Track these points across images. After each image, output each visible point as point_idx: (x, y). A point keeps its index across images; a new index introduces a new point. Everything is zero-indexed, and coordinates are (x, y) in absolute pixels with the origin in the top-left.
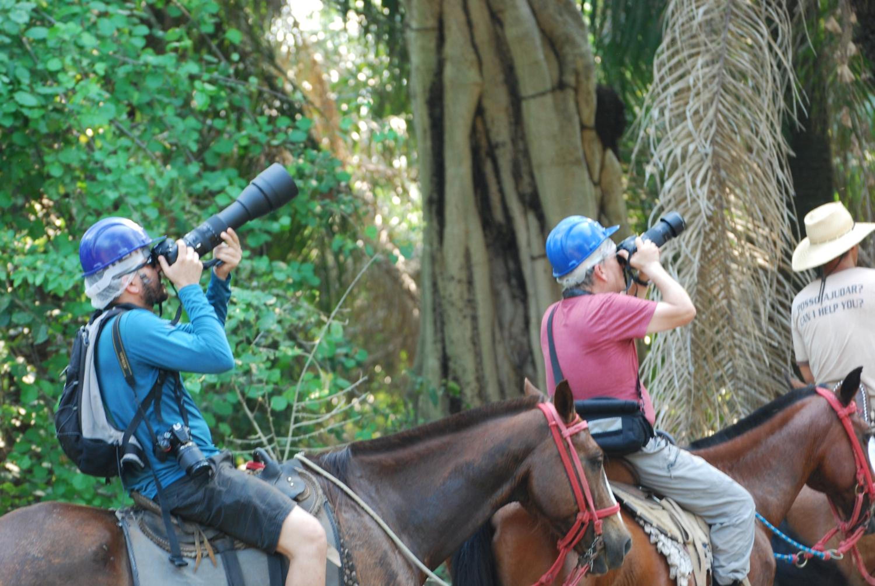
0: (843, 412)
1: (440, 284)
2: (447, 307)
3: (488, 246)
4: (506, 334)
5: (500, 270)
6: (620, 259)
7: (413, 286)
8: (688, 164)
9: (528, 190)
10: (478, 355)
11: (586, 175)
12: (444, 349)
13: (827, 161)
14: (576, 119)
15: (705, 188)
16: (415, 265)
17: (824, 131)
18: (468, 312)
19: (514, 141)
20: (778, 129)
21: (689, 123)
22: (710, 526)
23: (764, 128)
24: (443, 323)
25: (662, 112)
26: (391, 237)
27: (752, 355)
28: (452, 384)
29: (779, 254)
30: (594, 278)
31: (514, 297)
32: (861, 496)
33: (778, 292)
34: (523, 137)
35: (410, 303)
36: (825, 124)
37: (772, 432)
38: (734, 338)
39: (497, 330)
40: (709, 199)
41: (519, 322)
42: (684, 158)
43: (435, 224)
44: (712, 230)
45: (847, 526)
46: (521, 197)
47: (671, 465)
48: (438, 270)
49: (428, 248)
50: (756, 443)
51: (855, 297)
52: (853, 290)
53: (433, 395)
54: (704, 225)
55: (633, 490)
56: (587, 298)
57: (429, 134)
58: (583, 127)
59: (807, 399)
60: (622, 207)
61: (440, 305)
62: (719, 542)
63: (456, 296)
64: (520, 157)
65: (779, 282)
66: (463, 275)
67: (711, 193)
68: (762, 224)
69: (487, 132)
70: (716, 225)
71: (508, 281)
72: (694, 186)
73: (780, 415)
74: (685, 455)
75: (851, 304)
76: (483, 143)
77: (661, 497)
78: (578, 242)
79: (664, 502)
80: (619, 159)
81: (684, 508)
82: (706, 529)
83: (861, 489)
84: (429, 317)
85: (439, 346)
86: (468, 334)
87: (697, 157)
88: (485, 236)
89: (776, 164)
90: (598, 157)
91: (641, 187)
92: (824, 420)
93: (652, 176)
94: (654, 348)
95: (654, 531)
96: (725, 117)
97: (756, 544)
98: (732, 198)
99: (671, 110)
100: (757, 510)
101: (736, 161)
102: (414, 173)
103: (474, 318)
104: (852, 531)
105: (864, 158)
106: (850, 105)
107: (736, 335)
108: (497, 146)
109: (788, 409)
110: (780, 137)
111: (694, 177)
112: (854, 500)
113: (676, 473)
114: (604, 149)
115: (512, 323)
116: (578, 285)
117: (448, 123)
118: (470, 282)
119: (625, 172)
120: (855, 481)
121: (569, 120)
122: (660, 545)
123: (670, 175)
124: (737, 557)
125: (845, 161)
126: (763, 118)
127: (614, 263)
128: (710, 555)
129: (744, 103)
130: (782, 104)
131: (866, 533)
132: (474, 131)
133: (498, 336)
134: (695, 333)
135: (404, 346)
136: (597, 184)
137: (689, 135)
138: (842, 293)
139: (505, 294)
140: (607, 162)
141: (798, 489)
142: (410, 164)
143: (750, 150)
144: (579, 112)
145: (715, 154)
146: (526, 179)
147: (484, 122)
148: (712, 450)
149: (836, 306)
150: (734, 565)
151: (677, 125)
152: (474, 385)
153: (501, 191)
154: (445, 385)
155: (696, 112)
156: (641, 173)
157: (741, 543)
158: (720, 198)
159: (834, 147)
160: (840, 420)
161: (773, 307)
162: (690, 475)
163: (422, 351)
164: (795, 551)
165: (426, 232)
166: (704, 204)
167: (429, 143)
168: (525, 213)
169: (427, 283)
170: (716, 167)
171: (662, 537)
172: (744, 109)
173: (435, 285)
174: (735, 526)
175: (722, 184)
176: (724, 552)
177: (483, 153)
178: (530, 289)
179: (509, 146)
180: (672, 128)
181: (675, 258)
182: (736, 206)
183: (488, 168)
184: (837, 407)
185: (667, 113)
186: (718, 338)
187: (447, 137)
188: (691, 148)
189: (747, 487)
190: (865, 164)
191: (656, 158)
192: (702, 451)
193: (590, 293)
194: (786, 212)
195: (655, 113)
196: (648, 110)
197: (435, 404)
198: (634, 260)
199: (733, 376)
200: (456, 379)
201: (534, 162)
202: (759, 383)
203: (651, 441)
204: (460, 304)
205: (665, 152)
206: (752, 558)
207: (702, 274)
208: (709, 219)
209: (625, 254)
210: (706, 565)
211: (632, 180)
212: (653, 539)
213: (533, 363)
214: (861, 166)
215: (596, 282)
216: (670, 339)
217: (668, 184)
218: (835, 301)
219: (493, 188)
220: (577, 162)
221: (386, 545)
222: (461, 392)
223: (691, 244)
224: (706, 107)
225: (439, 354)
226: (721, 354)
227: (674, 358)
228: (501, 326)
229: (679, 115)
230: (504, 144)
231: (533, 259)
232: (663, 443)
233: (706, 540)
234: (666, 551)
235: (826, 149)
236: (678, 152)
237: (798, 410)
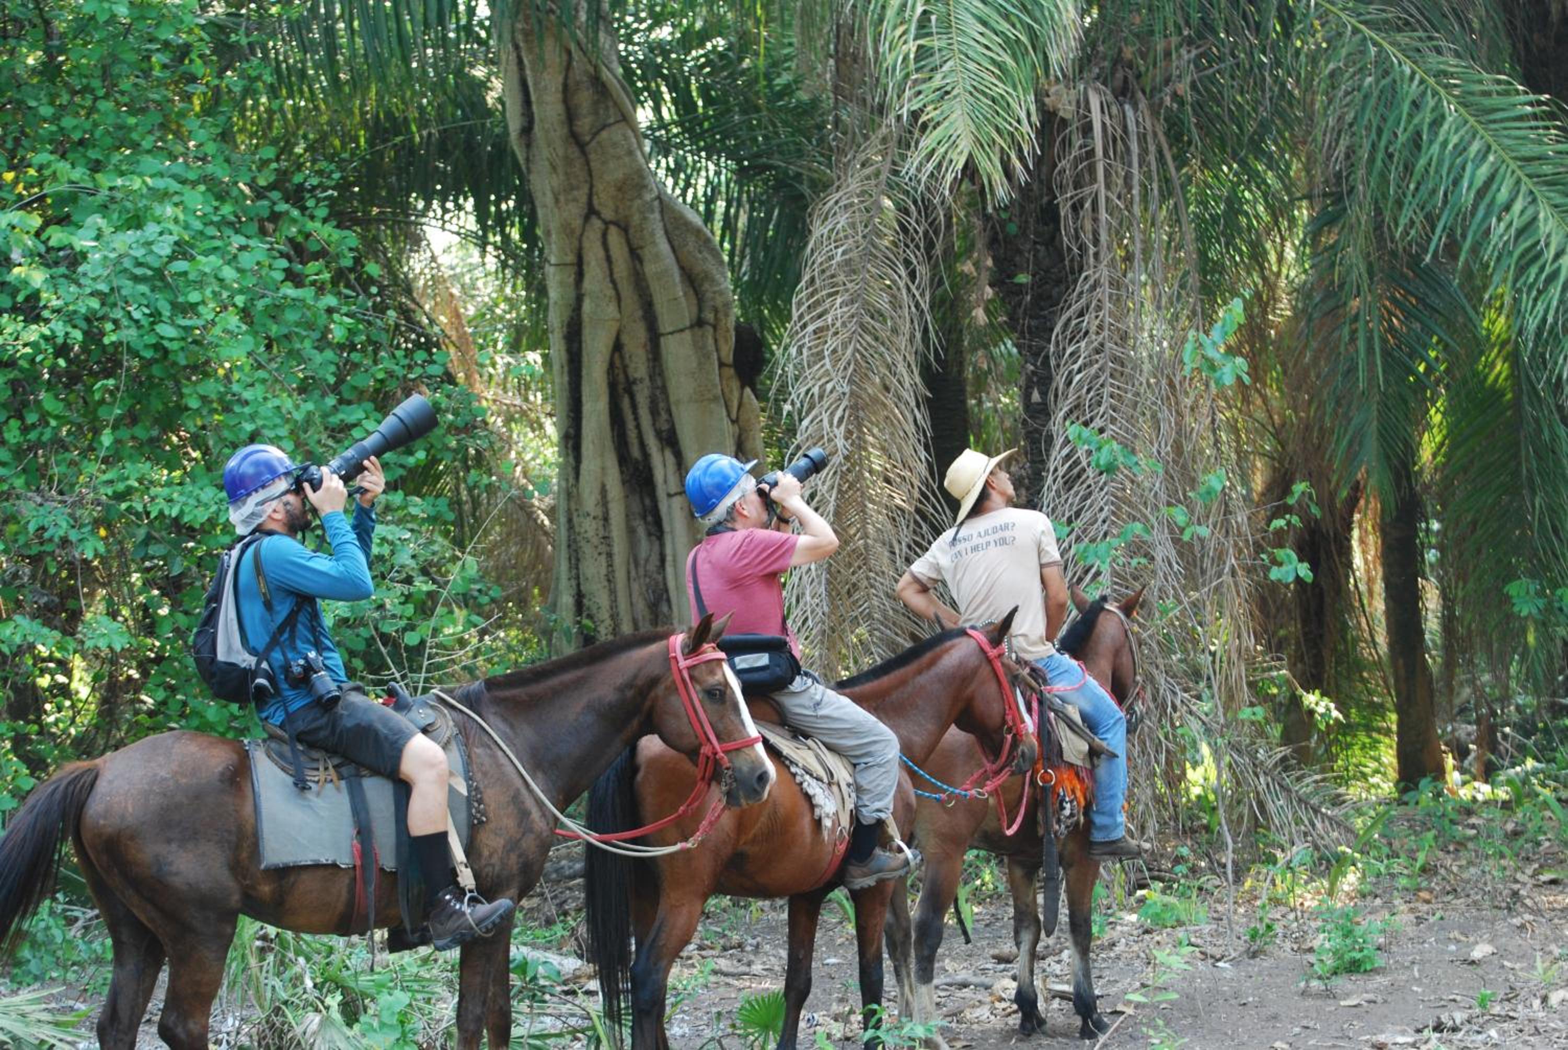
0: (992, 653)
1: (575, 519)
2: (583, 543)
3: (624, 482)
4: (641, 571)
5: (636, 507)
6: (761, 493)
7: (547, 523)
8: (826, 403)
9: (665, 427)
10: (613, 592)
11: (724, 413)
12: (578, 585)
13: (964, 402)
14: (715, 356)
15: (843, 428)
16: (548, 501)
17: (961, 372)
18: (603, 548)
19: (651, 378)
20: (916, 372)
21: (827, 361)
22: (855, 765)
23: (902, 369)
24: (578, 560)
25: (800, 352)
26: (525, 474)
27: (888, 595)
28: (586, 622)
29: (916, 494)
30: (736, 515)
31: (649, 534)
32: (1010, 736)
33: (915, 532)
34: (661, 374)
35: (544, 538)
36: (961, 364)
37: (920, 672)
38: (869, 578)
39: (632, 566)
40: (846, 439)
41: (655, 560)
42: (821, 397)
43: (571, 459)
44: (849, 470)
46: (658, 434)
47: (817, 705)
48: (573, 507)
49: (563, 484)
50: (903, 682)
51: (1007, 534)
52: (1005, 527)
53: (567, 632)
54: (841, 464)
55: (778, 729)
56: (729, 535)
57: (566, 369)
58: (722, 365)
59: (956, 641)
60: (759, 445)
61: (575, 541)
62: (863, 782)
63: (590, 534)
64: (658, 392)
65: (916, 522)
66: (599, 512)
67: (849, 433)
68: (900, 465)
69: (625, 368)
70: (853, 465)
71: (644, 518)
72: (831, 425)
73: (928, 656)
74: (831, 694)
75: (1003, 542)
76: (621, 378)
78: (718, 479)
80: (757, 397)
81: (829, 747)
83: (1010, 729)
84: (564, 553)
85: (574, 583)
86: (603, 571)
87: (835, 395)
88: (622, 472)
89: (913, 403)
90: (736, 394)
91: (779, 426)
92: (974, 661)
93: (789, 414)
95: (799, 771)
96: (863, 356)
97: (899, 785)
98: (871, 438)
99: (810, 348)
100: (902, 751)
101: (874, 401)
102: (549, 408)
103: (610, 555)
105: (999, 400)
106: (986, 346)
108: (634, 382)
109: (938, 650)
110: (918, 379)
111: (832, 414)
112: (1003, 740)
113: (821, 712)
114: (742, 388)
115: (647, 560)
116: (720, 523)
117: (585, 359)
118: (606, 519)
119: (763, 410)
121: (707, 356)
123: (807, 414)
124: (881, 796)
125: (980, 403)
126: (900, 359)
127: (755, 498)
129: (883, 344)
130: (919, 345)
131: (1013, 773)
132: (611, 366)
133: (633, 573)
134: (829, 571)
135: (537, 583)
136: (733, 422)
137: (827, 373)
138: (995, 530)
139: (641, 531)
140: (745, 400)
141: (944, 728)
142: (545, 400)
143: (887, 389)
144: (717, 350)
145: (852, 392)
146: (664, 416)
147: (622, 358)
148: (857, 689)
149: (988, 543)
150: (878, 804)
151: (815, 363)
152: (608, 622)
153: (638, 427)
154: (579, 622)
155: (834, 351)
156: (779, 410)
157: (884, 783)
158: (859, 438)
159: (969, 389)
160: (989, 661)
161: (909, 547)
162: (834, 714)
163: (557, 588)
165: (562, 467)
166: (840, 442)
167: (566, 377)
168: (662, 450)
169: (563, 520)
170: (854, 408)
171: (808, 778)
172: (882, 349)
173: (570, 521)
174: (879, 765)
175: (859, 426)
176: (868, 791)
177: (620, 387)
178: (666, 527)
179: (647, 382)
180: (809, 367)
182: (873, 446)
183: (626, 403)
184: (987, 648)
185: (805, 351)
186: (854, 579)
187: (584, 372)
188: (829, 387)
189: (892, 727)
190: (999, 407)
191: (793, 396)
192: (847, 691)
193: (732, 530)
194: (923, 454)
195: (793, 351)
196: (786, 349)
197: (569, 642)
198: (775, 494)
199: (870, 616)
200: (590, 617)
201: (672, 399)
202: (894, 624)
203: (798, 678)
204: (595, 541)
205: (803, 390)
206: (895, 798)
207: (838, 512)
208: (847, 458)
209: (765, 487)
211: (770, 418)
213: (668, 600)
214: (995, 408)
215: (738, 518)
216: (805, 578)
217: (805, 423)
218: (987, 539)
219: (630, 425)
220: (715, 399)
221: (519, 783)
222: (595, 630)
223: (828, 483)
224: (845, 346)
225: (574, 592)
226: (856, 595)
227: (808, 598)
228: (637, 565)
229: (818, 354)
230: (641, 380)
231: (670, 495)
232: (809, 681)
235: (963, 391)
236: (816, 390)
237: (947, 651)
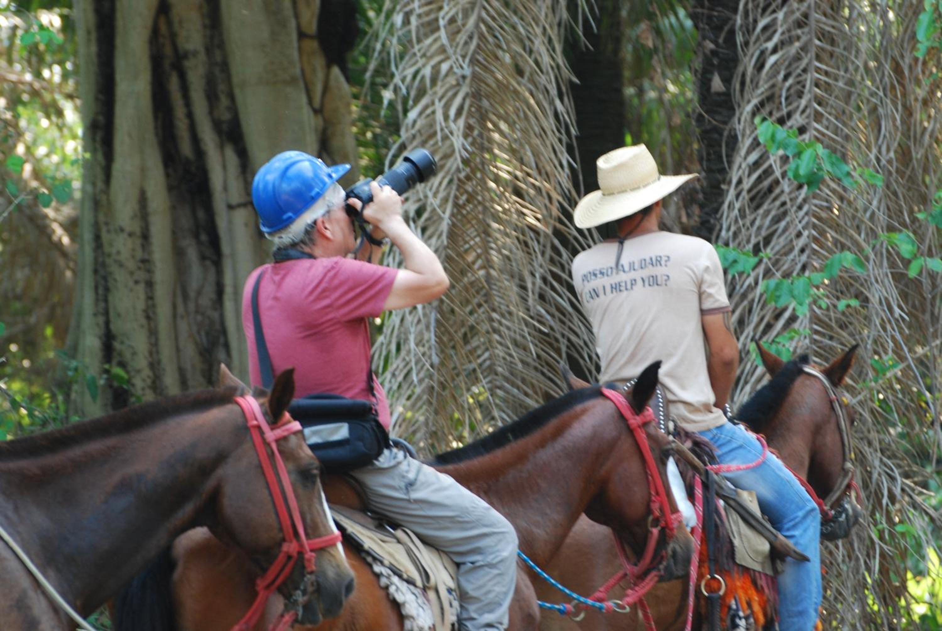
0: (635, 421)
1: (105, 236)
2: (114, 268)
3: (170, 188)
4: (192, 306)
5: (186, 222)
6: (350, 210)
7: (66, 240)
8: (440, 89)
9: (226, 116)
10: (153, 333)
11: (304, 99)
12: (107, 323)
13: (619, 91)
14: (293, 24)
15: (461, 122)
16: (68, 211)
17: (616, 51)
18: (141, 275)
19: (209, 50)
20: (558, 48)
21: (442, 33)
22: (458, 565)
23: (539, 45)
24: (107, 289)
25: (406, 19)
26: (37, 174)
27: (516, 343)
28: (118, 371)
29: (555, 212)
30: (316, 236)
31: (203, 258)
32: (655, 531)
33: (552, 260)
34: (221, 45)
35: (61, 262)
36: (618, 41)
37: (542, 444)
38: (491, 320)
39: (179, 301)
40: (466, 136)
41: (209, 291)
42: (434, 81)
43: (100, 156)
44: (468, 178)
45: (636, 570)
46: (217, 125)
47: (411, 485)
48: (102, 218)
49: (89, 188)
50: (521, 458)
51: (658, 271)
52: (657, 261)
53: (92, 385)
54: (458, 170)
55: (359, 516)
56: (306, 263)
57: (94, 36)
58: (302, 35)
59: (589, 403)
60: (350, 142)
61: (104, 265)
62: (469, 587)
63: (125, 255)
64: (217, 71)
65: (554, 248)
66: (137, 228)
67: (469, 128)
68: (534, 172)
69: (173, 36)
70: (473, 171)
71: (196, 236)
72: (446, 117)
73: (554, 423)
74: (429, 471)
75: (654, 281)
76: (168, 51)
77: (396, 526)
79: (399, 533)
80: (348, 80)
81: (426, 541)
82: (452, 569)
83: (656, 522)
84: (88, 281)
85: (101, 320)
86: (141, 304)
87: (452, 80)
88: (167, 175)
89: (554, 92)
90: (320, 75)
91: (376, 117)
92: (610, 431)
93: (391, 104)
94: (387, 330)
95: (385, 571)
96: (489, 27)
97: (517, 591)
98: (496, 136)
99: (419, 16)
100: (520, 547)
101: (503, 87)
102: (70, 88)
103: (150, 284)
104: (642, 577)
105: (666, 90)
106: (650, 17)
107: (495, 315)
108: (186, 55)
109: (565, 415)
110: (560, 59)
111: (447, 107)
112: (647, 534)
113: (415, 495)
114: (328, 66)
115: (199, 293)
116: (294, 245)
117: (120, 23)
118: (145, 236)
119: (356, 97)
120: (649, 511)
121: (283, 24)
122: (392, 589)
123: (415, 102)
124: (491, 607)
125: (641, 92)
126: (538, 31)
127: (341, 215)
128: (456, 604)
129: (515, 12)
130: (565, 15)
131: (661, 579)
132: (155, 33)
133: (181, 309)
134: (440, 310)
135: (50, 319)
136: (317, 112)
137: (442, 50)
138: (643, 264)
139: (192, 254)
140: (332, 83)
141: (573, 519)
142: (65, 76)
143: (520, 72)
144: (297, 16)
145: (475, 76)
146: (224, 101)
147: (169, 23)
148: (463, 465)
149: (634, 282)
150: (488, 618)
151: (426, 36)
152: (147, 372)
153: (190, 115)
154: (107, 371)
155: (452, 20)
156: (378, 99)
157: (497, 589)
158: (481, 135)
159: (627, 73)
160: (631, 431)
161: (544, 280)
162: (434, 498)
163: (78, 326)
164: (569, 599)
165: (87, 166)
166: (458, 141)
167: (94, 49)
168: (221, 147)
169: (88, 236)
170: (476, 95)
171: (395, 579)
172: (515, 19)
173: (97, 238)
174: (491, 566)
175: (483, 118)
176: (476, 599)
177: (167, 64)
178: (225, 248)
179: (202, 56)
180: (419, 41)
181: (419, 212)
182: (500, 147)
183: (174, 84)
184: (628, 413)
185: (414, 20)
186: (471, 320)
187: (119, 41)
188: (445, 67)
189: (506, 515)
190: (667, 97)
191: (397, 80)
192: (450, 467)
193: (311, 256)
194: (565, 158)
195: (398, 19)
196: (388, 16)
197: (94, 397)
198: (369, 212)
199: (491, 370)
200: (122, 365)
201: (235, 80)
202: (523, 381)
203: (386, 452)
204: (131, 265)
205: (410, 72)
206: (511, 609)
207: (452, 235)
208: (466, 162)
209: (358, 204)
210: (451, 617)
211: (365, 107)
212: (384, 581)
213: (227, 346)
214: (660, 100)
215: (319, 241)
216: (409, 318)
217: (412, 115)
218: (633, 275)
219: (180, 112)
220: (293, 81)
222: (129, 381)
223: (441, 195)
224: (466, 14)
225: (100, 331)
226: (475, 343)
227: (412, 345)
228: (185, 297)
229: (429, 23)
230: (195, 53)
231: (230, 207)
232: (401, 454)
233: (452, 584)
234: (400, 598)
235: (618, 75)
236: (427, 71)
237: (577, 417)
